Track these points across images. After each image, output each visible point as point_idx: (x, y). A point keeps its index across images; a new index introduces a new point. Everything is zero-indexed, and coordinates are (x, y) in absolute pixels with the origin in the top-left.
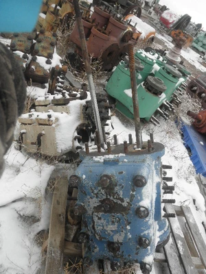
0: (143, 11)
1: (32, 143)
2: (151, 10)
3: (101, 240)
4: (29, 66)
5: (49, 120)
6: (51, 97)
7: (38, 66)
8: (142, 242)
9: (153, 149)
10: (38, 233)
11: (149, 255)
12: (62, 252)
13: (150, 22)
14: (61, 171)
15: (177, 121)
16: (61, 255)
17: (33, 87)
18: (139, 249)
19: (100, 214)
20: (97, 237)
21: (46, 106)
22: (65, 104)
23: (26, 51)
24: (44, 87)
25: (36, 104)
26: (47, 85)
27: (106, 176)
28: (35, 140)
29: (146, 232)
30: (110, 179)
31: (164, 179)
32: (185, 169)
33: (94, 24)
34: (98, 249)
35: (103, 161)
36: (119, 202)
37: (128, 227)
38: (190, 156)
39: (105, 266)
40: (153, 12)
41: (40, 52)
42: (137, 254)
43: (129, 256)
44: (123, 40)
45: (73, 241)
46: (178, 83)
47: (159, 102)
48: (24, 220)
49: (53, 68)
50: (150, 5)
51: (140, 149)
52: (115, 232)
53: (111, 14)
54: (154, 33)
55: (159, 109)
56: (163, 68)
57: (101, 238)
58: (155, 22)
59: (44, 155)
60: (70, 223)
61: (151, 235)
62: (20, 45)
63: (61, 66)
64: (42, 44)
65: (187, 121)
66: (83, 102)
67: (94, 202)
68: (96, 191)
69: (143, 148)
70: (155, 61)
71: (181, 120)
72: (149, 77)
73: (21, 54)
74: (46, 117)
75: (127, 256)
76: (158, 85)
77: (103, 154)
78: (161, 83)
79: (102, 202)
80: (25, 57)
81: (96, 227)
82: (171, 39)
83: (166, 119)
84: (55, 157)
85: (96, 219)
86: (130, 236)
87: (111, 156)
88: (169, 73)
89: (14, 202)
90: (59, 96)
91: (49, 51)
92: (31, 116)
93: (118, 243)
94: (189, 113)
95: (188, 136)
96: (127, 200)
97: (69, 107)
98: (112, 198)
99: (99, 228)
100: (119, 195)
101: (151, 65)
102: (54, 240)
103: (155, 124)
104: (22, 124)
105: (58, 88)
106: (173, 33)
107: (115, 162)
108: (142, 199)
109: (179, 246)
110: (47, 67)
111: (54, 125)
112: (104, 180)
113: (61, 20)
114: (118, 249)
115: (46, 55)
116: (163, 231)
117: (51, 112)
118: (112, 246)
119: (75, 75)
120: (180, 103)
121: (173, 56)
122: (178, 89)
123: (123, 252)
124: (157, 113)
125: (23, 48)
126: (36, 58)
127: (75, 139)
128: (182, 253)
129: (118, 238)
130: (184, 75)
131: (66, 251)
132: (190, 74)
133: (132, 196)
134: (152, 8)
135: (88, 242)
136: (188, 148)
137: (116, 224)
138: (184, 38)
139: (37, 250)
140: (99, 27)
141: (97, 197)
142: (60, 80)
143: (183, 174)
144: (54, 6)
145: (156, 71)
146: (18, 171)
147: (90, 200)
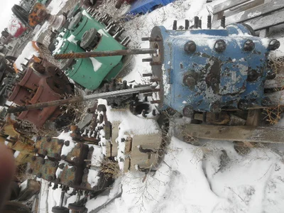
0: (8, 55)
1: (149, 158)
2: (7, 46)
3: (245, 88)
4: (71, 163)
5: (127, 141)
6: (103, 140)
7: (71, 154)
8: (249, 48)
9: (158, 37)
10: (238, 151)
11: (261, 42)
12: (256, 127)
13: (20, 48)
14: (177, 130)
15: (125, 19)
16: (258, 129)
17: (93, 159)
18: (254, 51)
19: (221, 87)
20: (243, 91)
21: (111, 145)
22: (111, 126)
23: (56, 166)
24: (92, 149)
25: (109, 155)
26: (90, 146)
27: (184, 80)
28: (146, 155)
29: (239, 44)
30: (187, 76)
31: (187, 28)
32: (175, 11)
33: (26, 101)
34: (254, 91)
35: (169, 85)
36: (210, 68)
37: (234, 60)
38: (162, 6)
39: (271, 86)
40: (9, 44)
41: (57, 152)
42: (259, 53)
43: (261, 60)
44: (42, 72)
45: (246, 119)
46: (88, 16)
47: (108, 36)
48: (225, 166)
49: (74, 139)
50: (2, 47)
51: (158, 50)
52: (238, 73)
53: (16, 84)
54: (34, 42)
55: (114, 37)
56: (73, 31)
57: (243, 88)
58: (20, 43)
59: (161, 146)
60: (228, 123)
61: (242, 39)
62: (50, 171)
63: (71, 132)
64: (49, 150)
65: (126, 9)
66: (108, 108)
67: (209, 93)
68: (199, 91)
69: (156, 47)
70: (65, 40)
71: (125, 15)
72: (82, 45)
73: (59, 171)
74: (124, 144)
75: (262, 63)
76: (90, 36)
77: (162, 86)
78: (88, 33)
79: (209, 85)
80: (62, 167)
81: (233, 92)
82: (38, 26)
83: (124, 30)
84: (164, 135)
85: (225, 92)
86: (243, 59)
87: (165, 77)
88: (77, 26)
89: (206, 176)
90: (102, 133)
91: (56, 143)
92: (121, 160)
93: (248, 71)
94: (118, 7)
95: (142, 8)
96: (207, 61)
97: (113, 122)
98: (205, 75)
99: (233, 89)
100: (203, 68)
101: (68, 44)
102: (244, 136)
103: (129, 41)
104: (129, 168)
105: (93, 135)
106: (32, 24)
107: (171, 72)
108: (208, 47)
109: (253, 16)
110: (72, 145)
111: (132, 136)
112: (189, 82)
113: (22, 135)
114: (255, 71)
115: (59, 146)
116: (238, 30)
117: (119, 139)
118: (252, 77)
119: (78, 121)
120: (107, 15)
121: (58, 22)
122: (94, 17)
123: (258, 67)
124: (117, 39)
125: (53, 169)
126: (63, 156)
127: (145, 117)
128: (260, 13)
129: (244, 71)
130: (80, 10)
131: (255, 124)
132: (78, 5)
133: (204, 55)
134: (5, 45)
135: (247, 101)
136: (154, 8)
137: (230, 72)
138: (39, 11)
139: (254, 152)
140: (30, 96)
141: (204, 90)
142: (84, 133)
143: (180, 13)
144: (6, 143)
145: (75, 39)
146: (176, 173)
147: (207, 96)
